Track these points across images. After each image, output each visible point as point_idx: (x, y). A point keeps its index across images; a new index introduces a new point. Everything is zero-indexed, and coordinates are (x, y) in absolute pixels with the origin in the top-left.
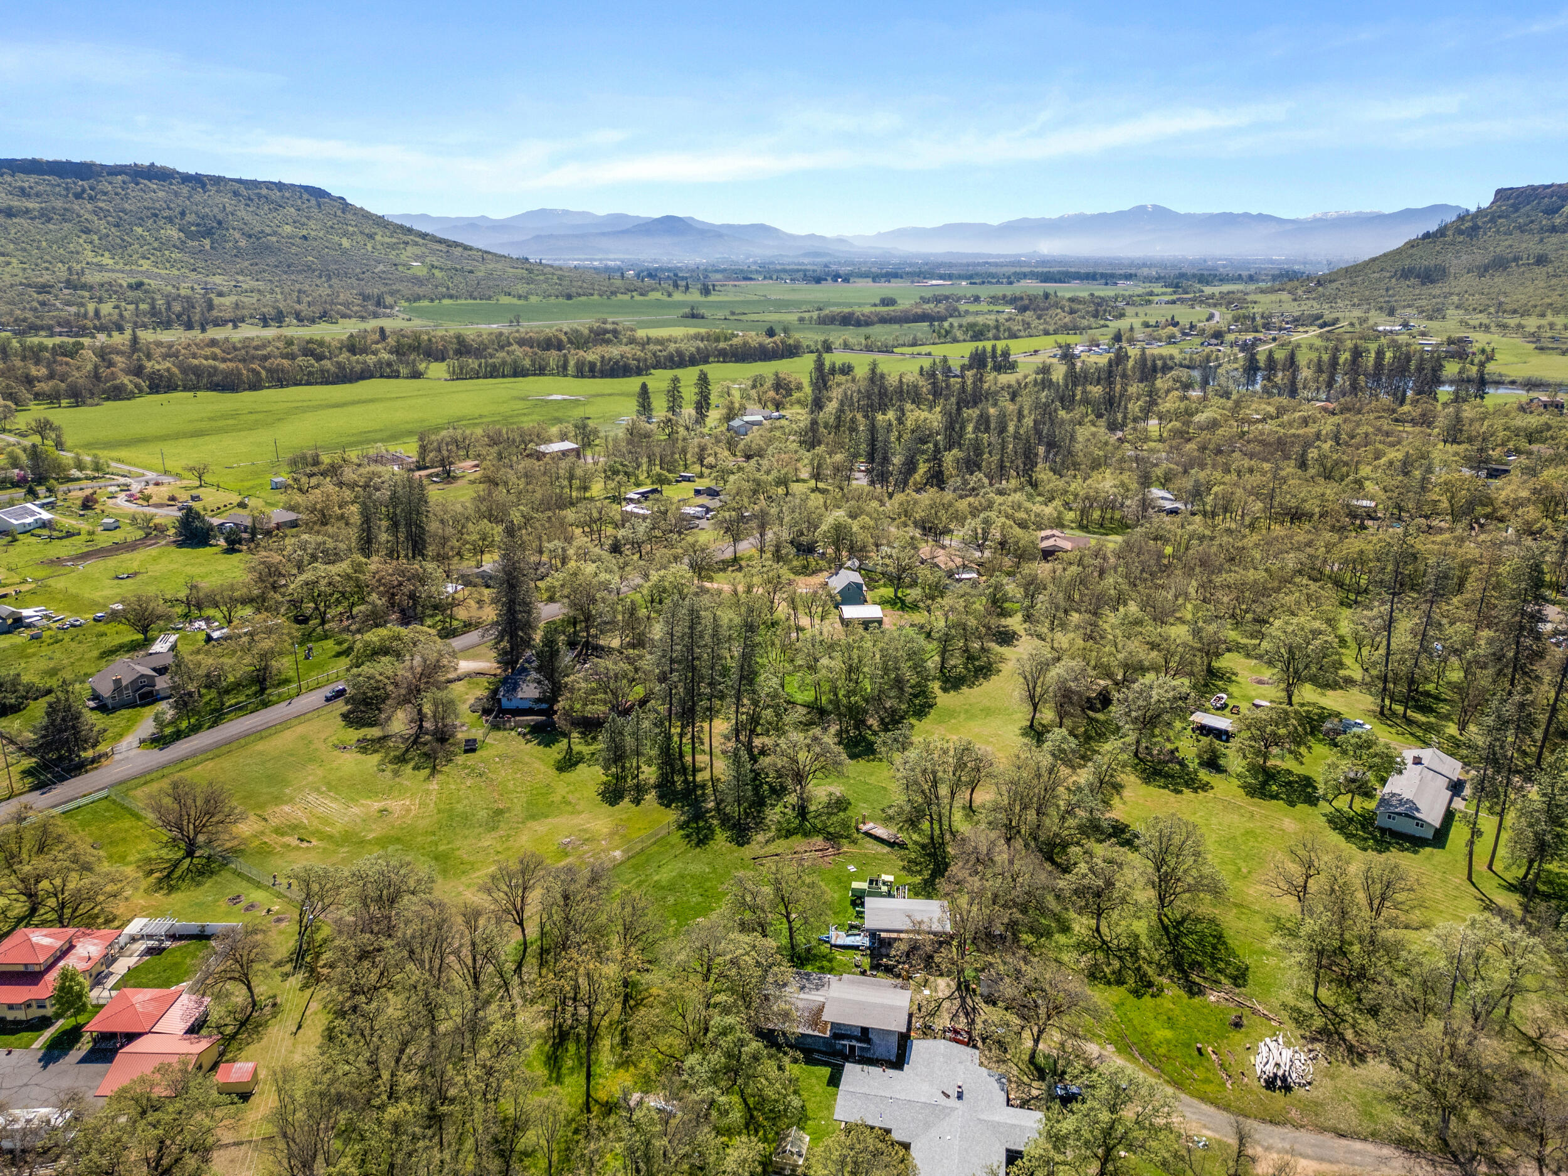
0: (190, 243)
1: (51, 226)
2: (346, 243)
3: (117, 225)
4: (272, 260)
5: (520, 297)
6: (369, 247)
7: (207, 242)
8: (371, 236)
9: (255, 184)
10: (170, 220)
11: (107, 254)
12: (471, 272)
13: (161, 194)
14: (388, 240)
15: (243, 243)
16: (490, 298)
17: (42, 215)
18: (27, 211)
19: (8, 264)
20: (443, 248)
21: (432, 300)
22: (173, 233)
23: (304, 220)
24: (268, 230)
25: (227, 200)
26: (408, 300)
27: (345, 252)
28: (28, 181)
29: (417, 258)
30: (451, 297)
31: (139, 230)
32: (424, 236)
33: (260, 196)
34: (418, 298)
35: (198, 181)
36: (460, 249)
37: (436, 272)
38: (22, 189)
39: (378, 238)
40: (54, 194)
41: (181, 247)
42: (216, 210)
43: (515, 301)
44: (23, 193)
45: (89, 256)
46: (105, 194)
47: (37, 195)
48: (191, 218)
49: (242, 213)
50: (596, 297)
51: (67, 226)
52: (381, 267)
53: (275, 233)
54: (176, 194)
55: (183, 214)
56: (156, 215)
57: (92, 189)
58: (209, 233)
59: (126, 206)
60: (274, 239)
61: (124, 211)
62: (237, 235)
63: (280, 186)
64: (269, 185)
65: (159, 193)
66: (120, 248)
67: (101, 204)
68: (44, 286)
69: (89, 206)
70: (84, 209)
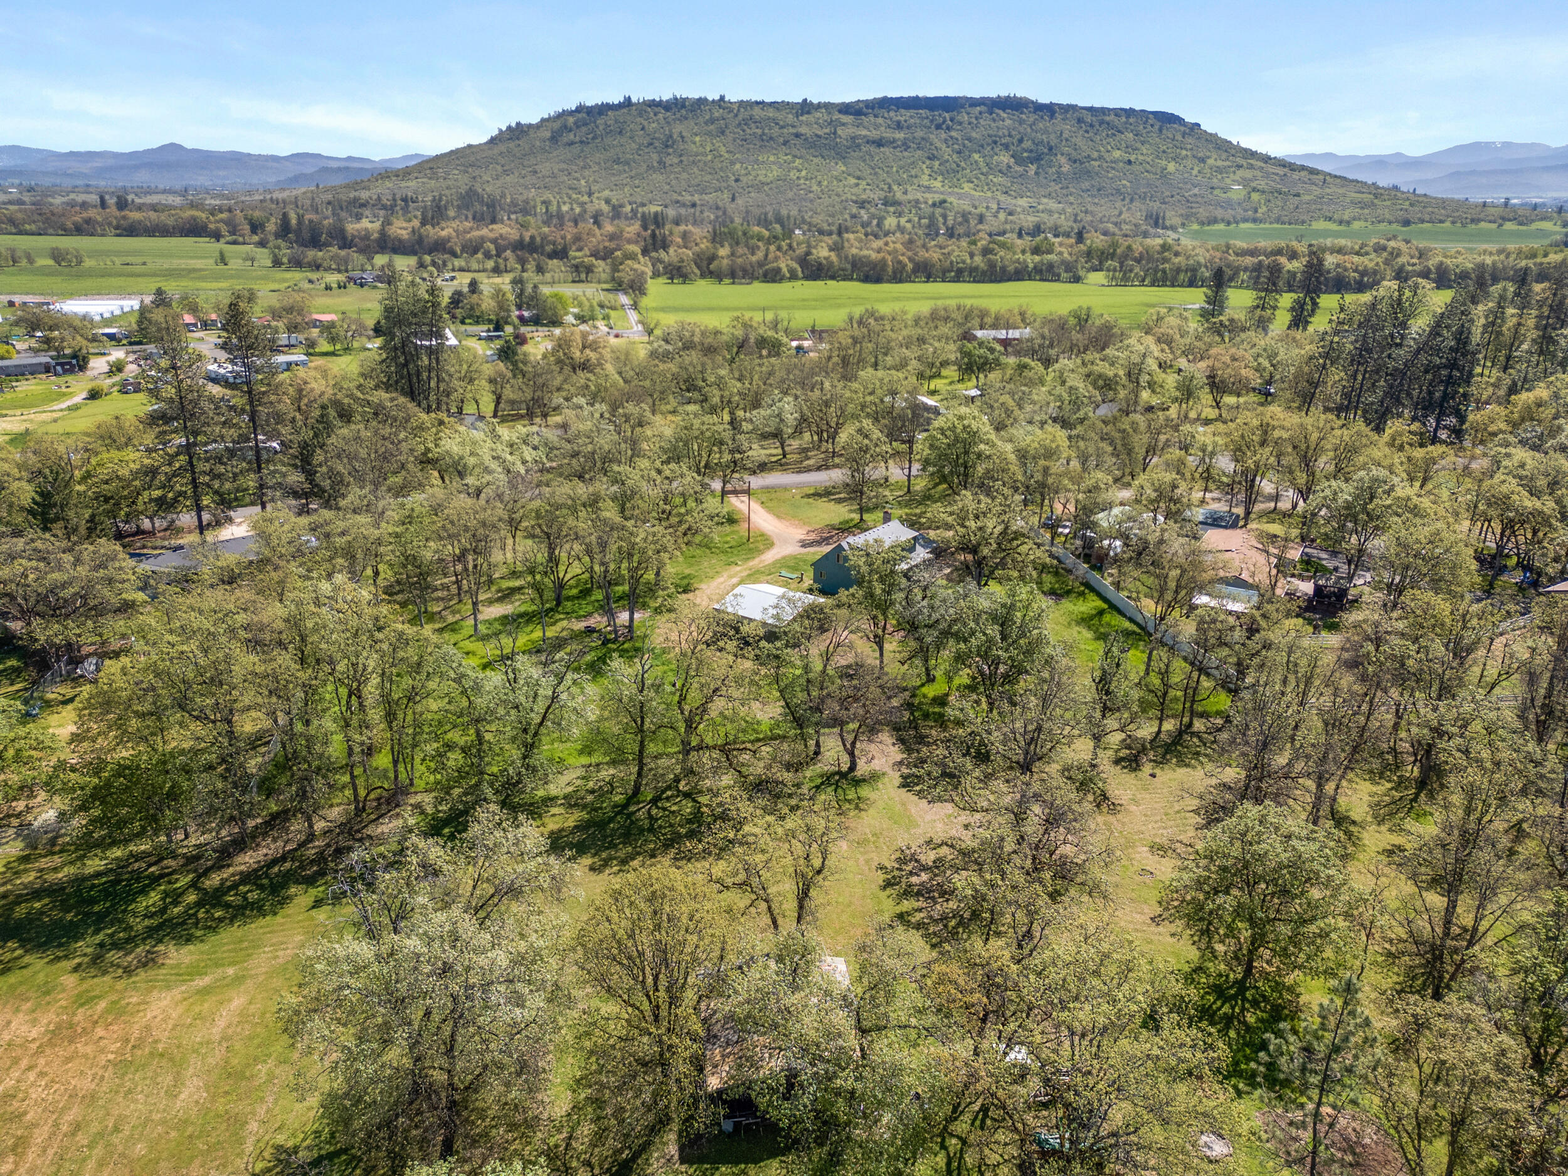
0: (1018, 168)
1: (906, 154)
2: (1171, 167)
3: (959, 152)
4: (1086, 185)
5: (1341, 222)
6: (1195, 172)
7: (1032, 168)
8: (1203, 160)
9: (1104, 111)
10: (1006, 147)
11: (940, 178)
12: (1298, 195)
13: (1008, 122)
14: (1220, 163)
15: (1066, 168)
16: (1303, 222)
17: (904, 144)
18: (894, 141)
19: (857, 185)
20: (1281, 171)
21: (1229, 223)
22: (1005, 158)
23: (1139, 145)
24: (1095, 155)
25: (1067, 128)
26: (1202, 224)
27: (1164, 175)
28: (904, 115)
29: (1245, 182)
30: (1255, 221)
31: (976, 156)
32: (1266, 159)
33: (1101, 123)
34: (1214, 221)
35: (1050, 110)
36: (1303, 173)
37: (1255, 196)
38: (898, 124)
39: (1211, 162)
40: (921, 126)
41: (1006, 171)
42: (1053, 136)
43: (1333, 227)
44: (899, 126)
45: (925, 180)
46: (960, 123)
47: (908, 128)
48: (1027, 144)
49: (1079, 141)
50: (1448, 224)
51: (919, 153)
52: (1196, 191)
53: (1100, 158)
54: (1021, 122)
55: (1021, 141)
56: (995, 142)
57: (952, 120)
58: (1037, 159)
59: (974, 135)
60: (1096, 164)
61: (970, 139)
62: (1063, 160)
63: (1130, 112)
64: (1118, 112)
65: (1007, 120)
66: (951, 173)
67: (953, 134)
68: (864, 202)
69: (944, 136)
70: (937, 139)
